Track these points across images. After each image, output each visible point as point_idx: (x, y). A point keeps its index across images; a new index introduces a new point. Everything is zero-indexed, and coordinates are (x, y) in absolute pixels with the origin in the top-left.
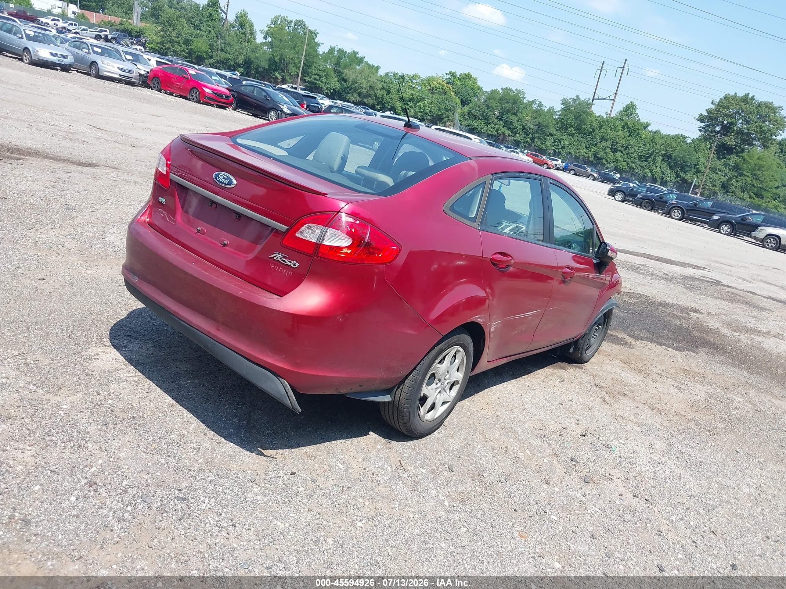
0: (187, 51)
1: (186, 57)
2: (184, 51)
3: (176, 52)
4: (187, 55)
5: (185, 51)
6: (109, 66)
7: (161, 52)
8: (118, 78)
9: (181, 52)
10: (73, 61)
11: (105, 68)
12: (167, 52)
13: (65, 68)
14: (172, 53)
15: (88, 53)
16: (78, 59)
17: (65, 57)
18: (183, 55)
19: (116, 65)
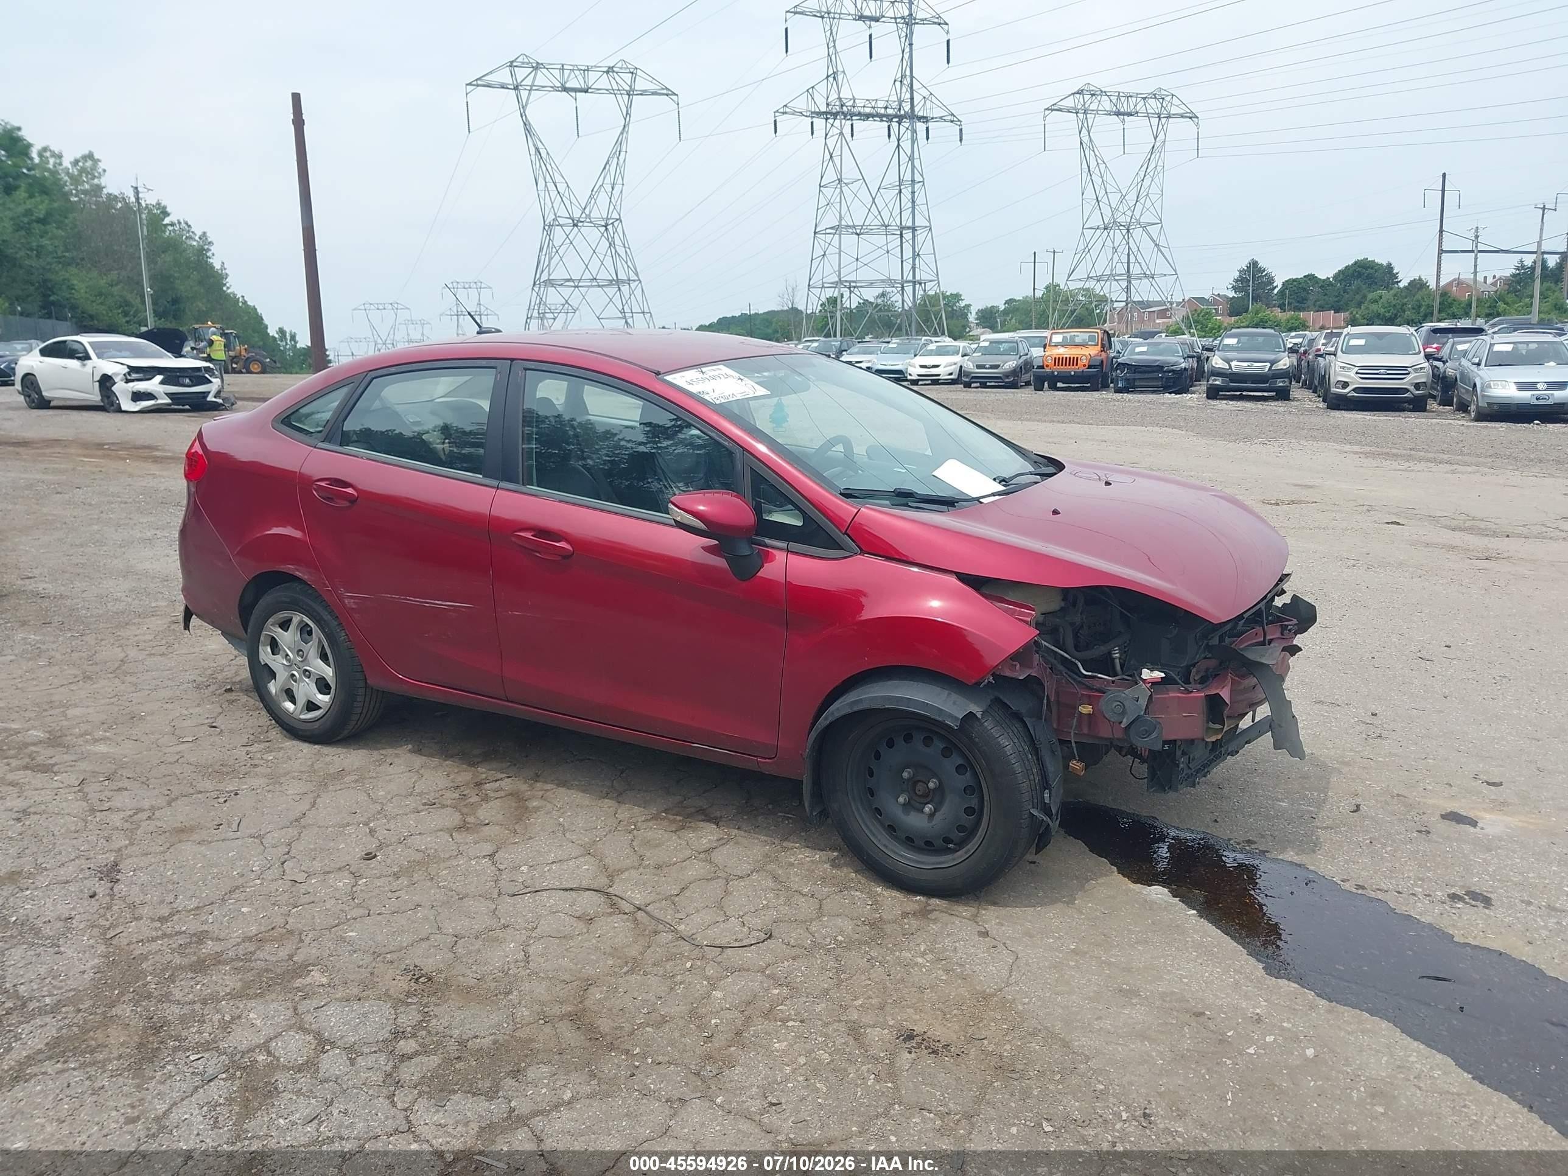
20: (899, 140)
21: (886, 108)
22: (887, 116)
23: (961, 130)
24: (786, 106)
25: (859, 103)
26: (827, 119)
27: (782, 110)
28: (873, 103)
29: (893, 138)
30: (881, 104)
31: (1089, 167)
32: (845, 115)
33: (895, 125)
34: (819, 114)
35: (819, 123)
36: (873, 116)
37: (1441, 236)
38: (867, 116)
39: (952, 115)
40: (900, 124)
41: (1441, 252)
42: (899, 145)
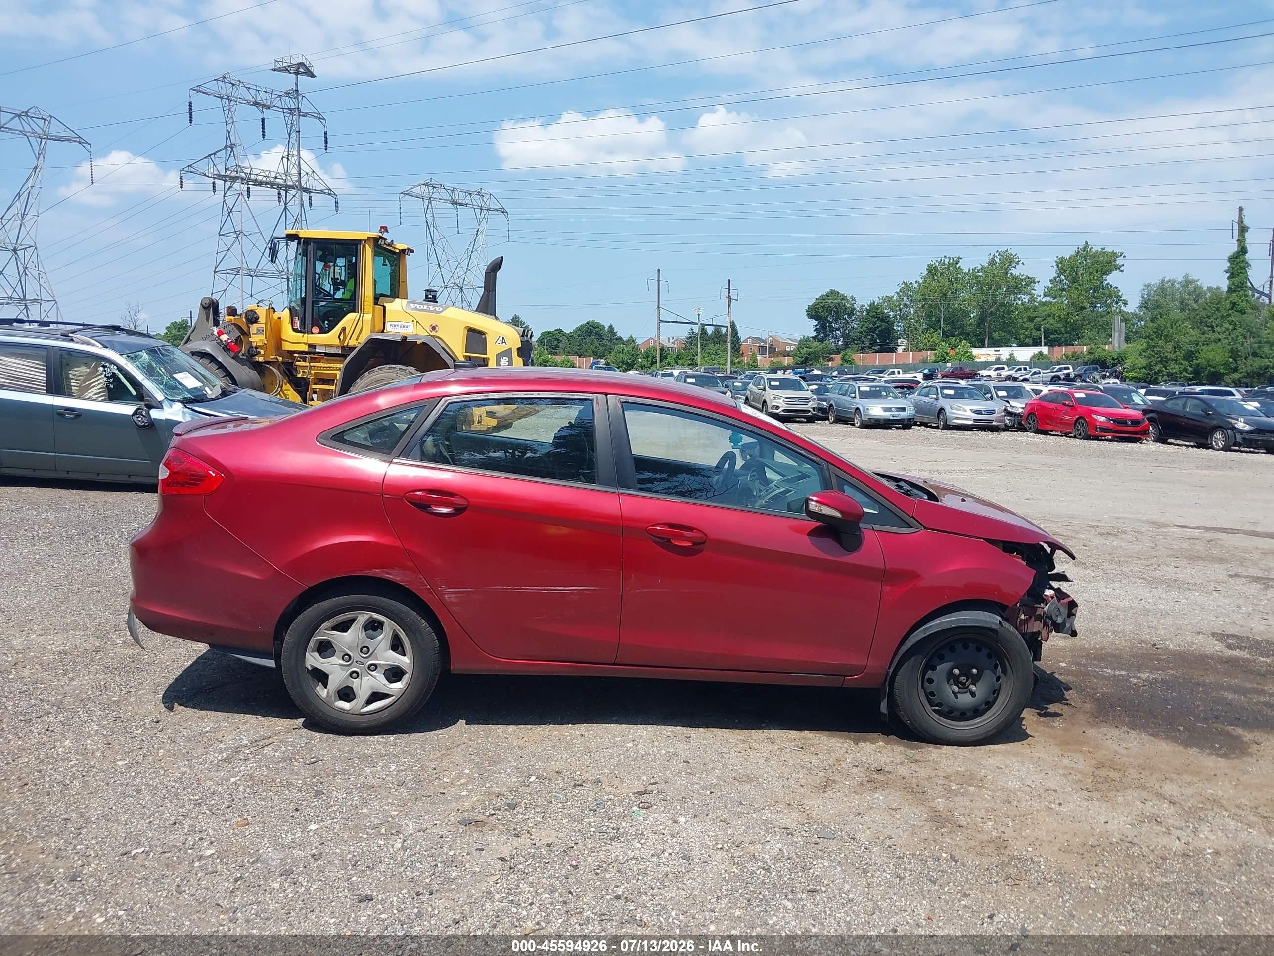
0: (1190, 369)
1: (1191, 379)
2: (1186, 370)
3: (1172, 374)
4: (1191, 376)
5: (1188, 370)
6: (960, 410)
7: (1148, 380)
8: (972, 425)
9: (1181, 373)
10: (914, 412)
11: (954, 413)
12: (1157, 378)
13: (907, 424)
14: (1165, 377)
15: (936, 399)
16: (919, 408)
17: (903, 409)
18: (1185, 376)
19: (968, 408)
20: (286, 204)
21: (276, 177)
22: (278, 184)
23: (336, 203)
24: (191, 166)
25: (255, 172)
26: (225, 181)
27: (187, 169)
28: (267, 173)
29: (282, 203)
30: (273, 175)
31: (432, 240)
32: (243, 179)
33: (283, 193)
34: (220, 177)
35: (219, 183)
36: (266, 183)
37: (659, 310)
38: (261, 183)
39: (330, 189)
40: (286, 192)
41: (660, 321)
42: (286, 208)
